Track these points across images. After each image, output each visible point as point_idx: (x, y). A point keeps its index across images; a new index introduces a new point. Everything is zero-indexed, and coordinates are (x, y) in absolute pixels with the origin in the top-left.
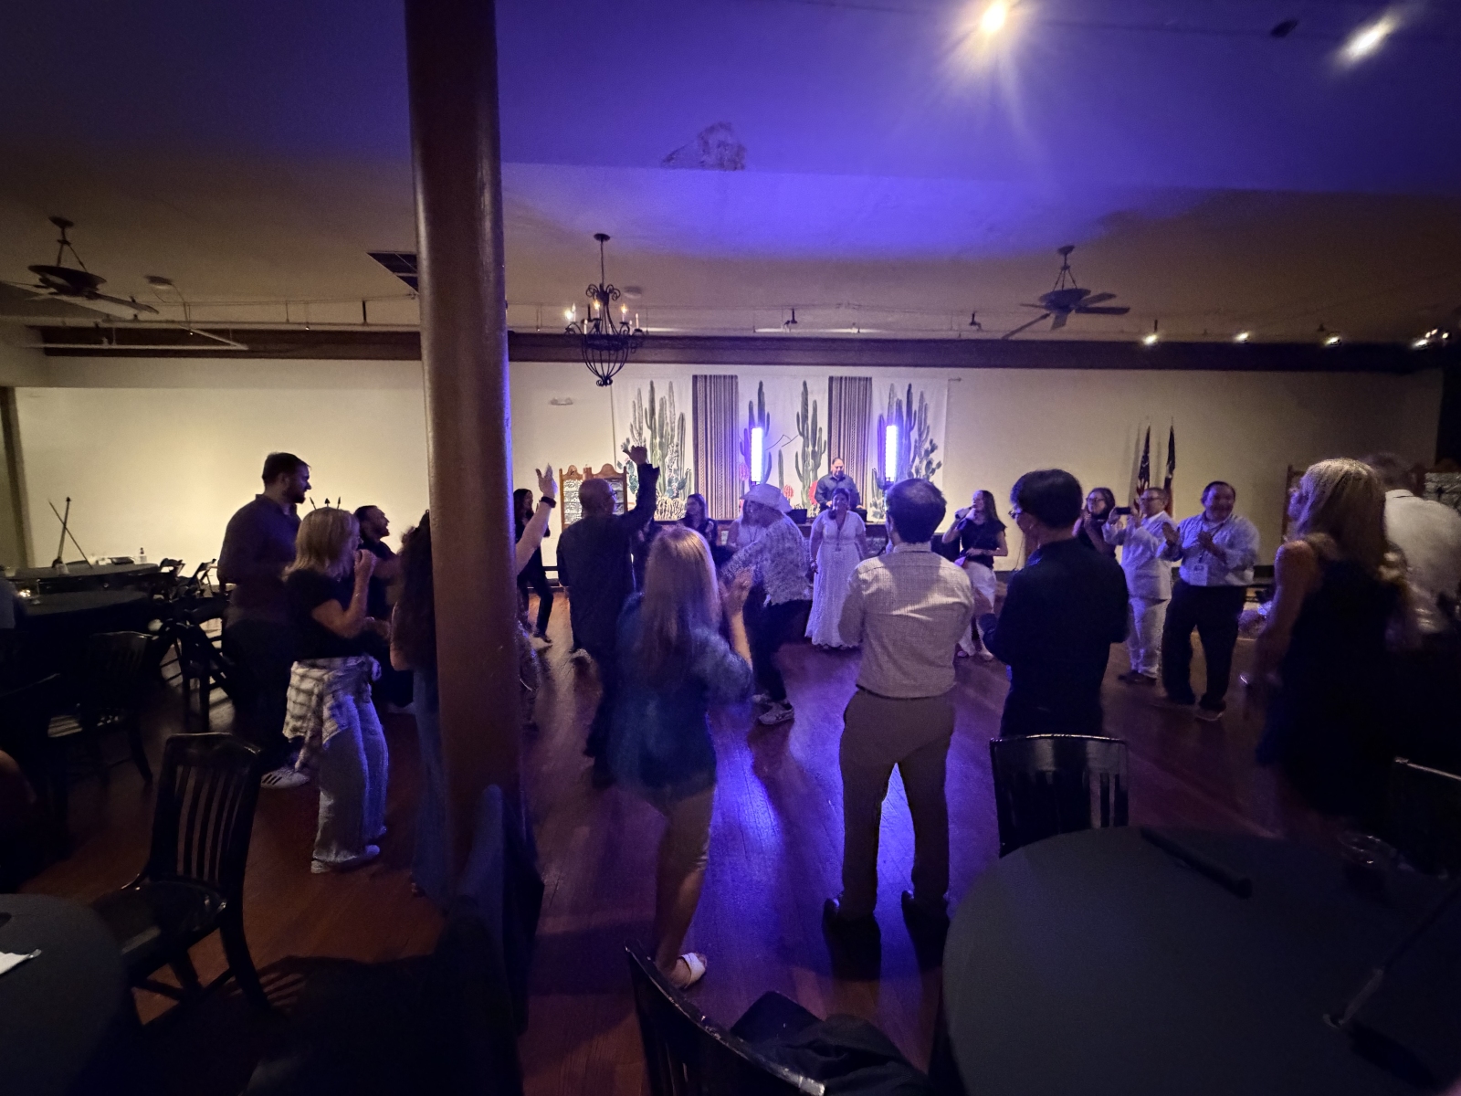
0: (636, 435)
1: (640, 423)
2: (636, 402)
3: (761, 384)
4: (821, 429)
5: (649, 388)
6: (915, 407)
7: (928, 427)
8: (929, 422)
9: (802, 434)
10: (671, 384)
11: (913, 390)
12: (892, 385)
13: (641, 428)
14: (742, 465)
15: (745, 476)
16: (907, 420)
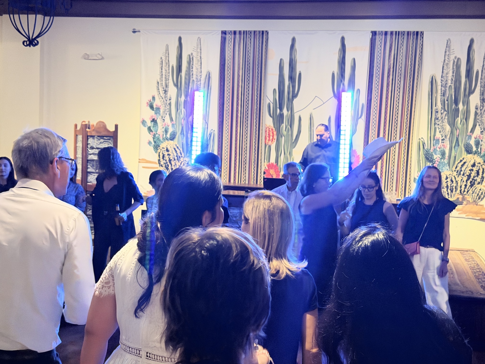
0: (162, 92)
1: (167, 79)
2: (164, 58)
3: (294, 40)
4: (358, 90)
5: (177, 43)
6: (477, 66)
9: (336, 96)
10: (199, 39)
11: (475, 46)
12: (448, 41)
13: (167, 86)
14: (269, 129)
15: (272, 141)
16: (466, 81)
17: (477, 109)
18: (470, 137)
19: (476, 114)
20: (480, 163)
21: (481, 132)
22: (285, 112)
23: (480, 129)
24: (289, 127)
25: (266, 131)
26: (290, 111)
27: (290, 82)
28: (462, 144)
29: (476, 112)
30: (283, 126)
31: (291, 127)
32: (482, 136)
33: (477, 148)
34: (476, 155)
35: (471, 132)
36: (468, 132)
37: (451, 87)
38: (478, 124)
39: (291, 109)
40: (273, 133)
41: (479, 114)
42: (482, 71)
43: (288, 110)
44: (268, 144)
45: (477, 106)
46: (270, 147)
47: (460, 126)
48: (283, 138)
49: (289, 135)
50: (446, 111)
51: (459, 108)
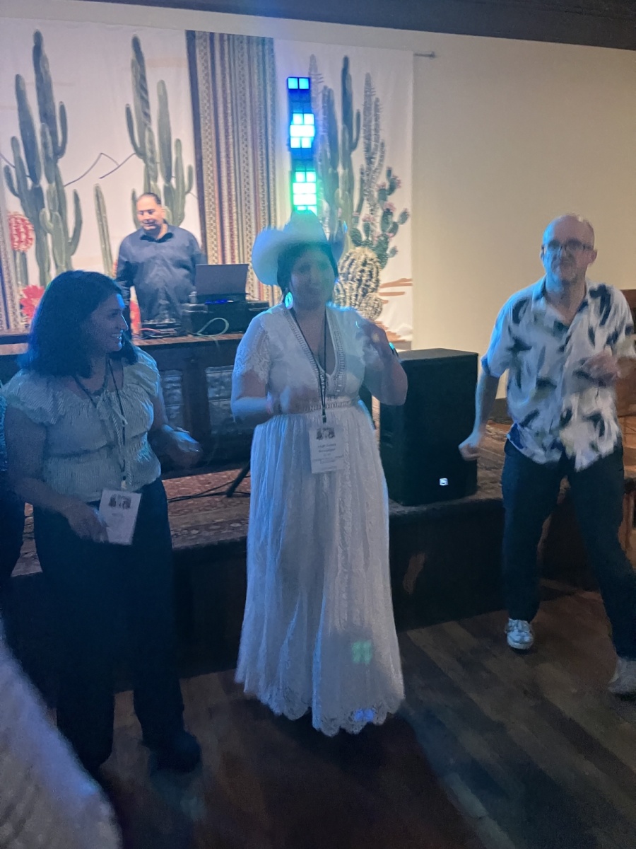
3: (38, 37)
4: (178, 141)
6: (358, 105)
7: (383, 145)
8: (384, 135)
9: (140, 153)
11: (352, 71)
12: (312, 59)
14: (16, 219)
15: (27, 243)
16: (344, 129)
17: (362, 173)
20: (372, 260)
21: (372, 210)
22: (44, 184)
23: (368, 205)
24: (57, 213)
25: (10, 225)
26: (54, 184)
27: (45, 124)
29: (361, 179)
30: (45, 212)
31: (61, 213)
32: (372, 216)
33: (367, 235)
34: (366, 248)
35: (357, 211)
36: (353, 211)
37: (324, 139)
38: (365, 198)
39: (55, 178)
40: (25, 228)
41: (366, 182)
42: (365, 112)
43: (49, 181)
44: (19, 250)
45: (362, 169)
46: (23, 254)
47: (342, 202)
48: (49, 236)
49: (60, 229)
50: (320, 179)
51: (337, 174)
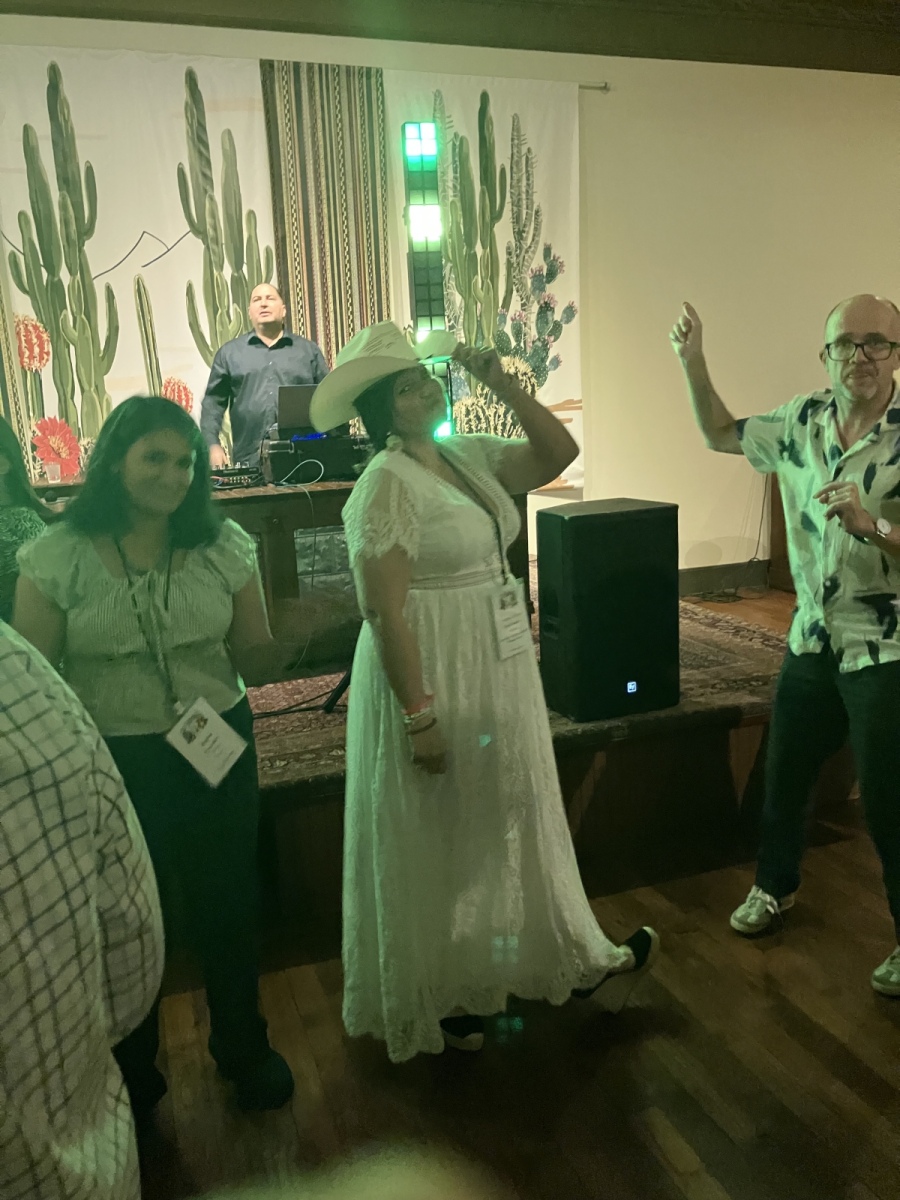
3: (54, 73)
4: (251, 213)
6: (501, 158)
7: (537, 212)
9: (198, 229)
11: (492, 111)
12: (437, 95)
14: (27, 325)
15: (42, 358)
16: (483, 193)
17: (509, 254)
18: (503, 318)
19: (509, 265)
20: (525, 374)
21: (523, 305)
22: (64, 276)
23: (519, 299)
24: (83, 316)
25: (18, 334)
26: (78, 276)
27: (65, 193)
28: (489, 334)
29: (508, 261)
30: (65, 316)
31: (88, 317)
32: (524, 313)
33: (518, 341)
34: (517, 358)
35: (503, 307)
36: (498, 307)
37: (456, 206)
38: (514, 288)
39: (80, 268)
40: (39, 337)
41: (515, 265)
42: (512, 168)
43: (72, 273)
44: (31, 370)
45: (508, 248)
46: (37, 374)
47: (481, 294)
48: (72, 348)
49: (87, 339)
50: (451, 262)
51: (475, 254)
